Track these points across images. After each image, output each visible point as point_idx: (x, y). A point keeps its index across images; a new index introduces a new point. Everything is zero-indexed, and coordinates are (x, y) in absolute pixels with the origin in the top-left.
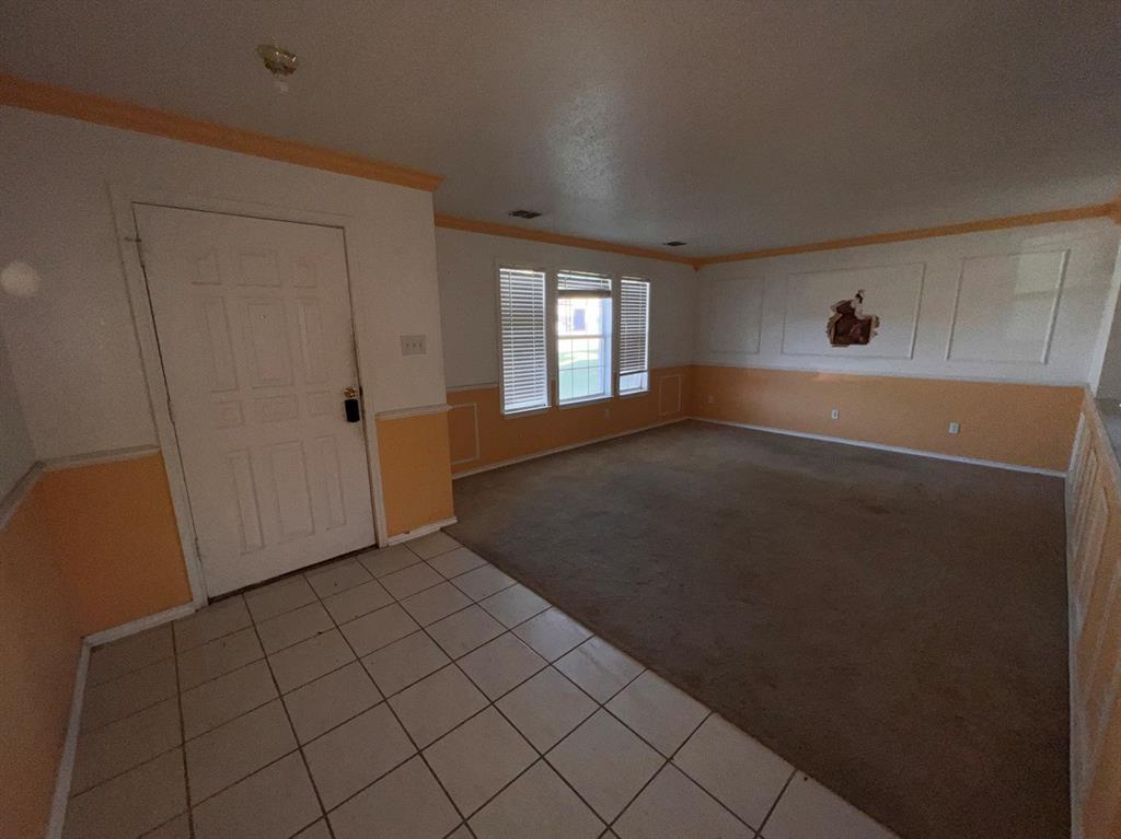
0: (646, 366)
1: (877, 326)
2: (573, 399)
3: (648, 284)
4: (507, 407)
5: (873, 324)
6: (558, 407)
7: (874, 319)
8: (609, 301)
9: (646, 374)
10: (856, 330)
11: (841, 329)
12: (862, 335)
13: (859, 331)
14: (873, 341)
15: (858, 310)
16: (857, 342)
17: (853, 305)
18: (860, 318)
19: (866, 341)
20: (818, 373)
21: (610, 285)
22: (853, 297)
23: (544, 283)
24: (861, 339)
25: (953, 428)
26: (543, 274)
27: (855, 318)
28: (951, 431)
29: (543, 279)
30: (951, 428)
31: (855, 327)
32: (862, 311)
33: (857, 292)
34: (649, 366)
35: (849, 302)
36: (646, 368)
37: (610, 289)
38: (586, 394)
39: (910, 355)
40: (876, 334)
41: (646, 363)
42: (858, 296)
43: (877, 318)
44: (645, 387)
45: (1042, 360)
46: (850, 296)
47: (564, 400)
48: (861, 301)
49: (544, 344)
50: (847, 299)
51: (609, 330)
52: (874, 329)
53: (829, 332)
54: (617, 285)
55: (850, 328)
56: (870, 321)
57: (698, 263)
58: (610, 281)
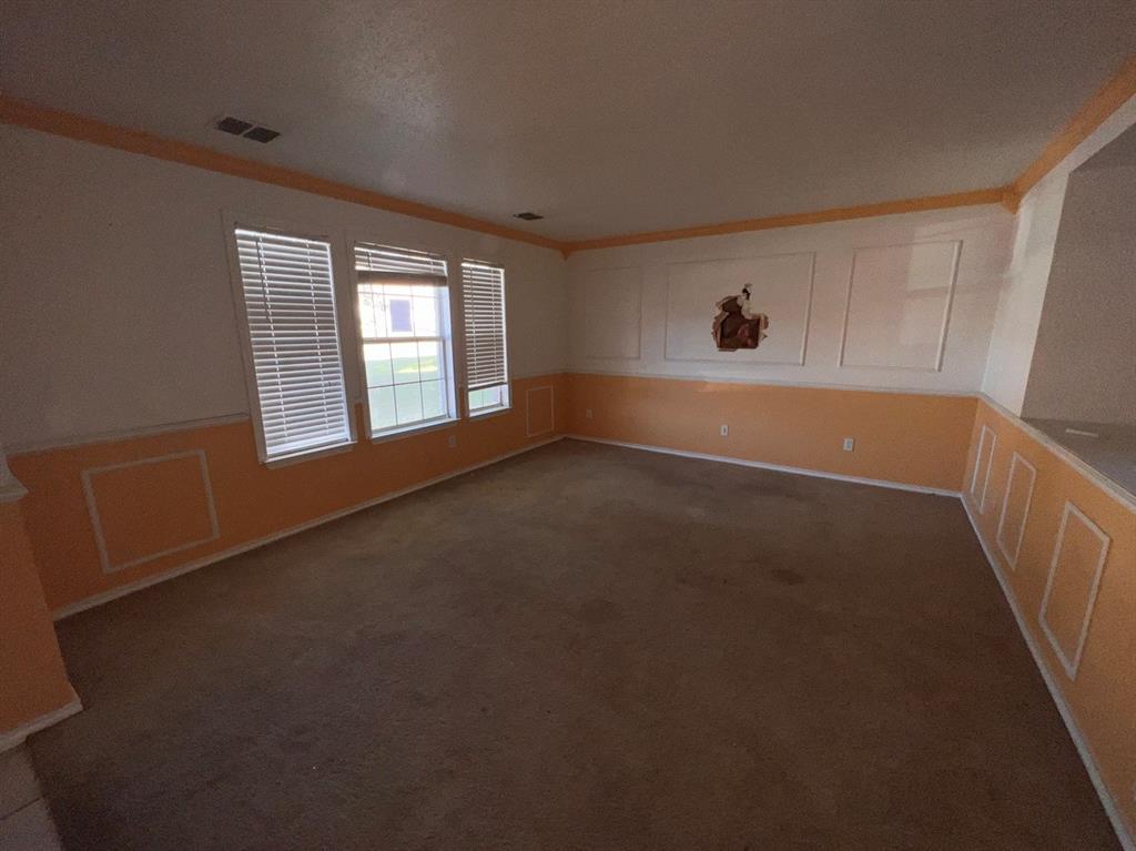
0: (506, 376)
1: (766, 326)
2: (398, 427)
3: (502, 271)
4: (270, 450)
5: (762, 324)
6: (370, 441)
7: (763, 318)
8: (445, 290)
9: (506, 387)
10: (744, 331)
11: (727, 330)
12: (750, 337)
13: (747, 333)
14: (762, 343)
15: (745, 308)
16: (745, 346)
17: (739, 302)
18: (748, 317)
19: (755, 345)
20: (706, 383)
21: (445, 268)
22: (740, 293)
23: (329, 260)
24: (749, 342)
25: (847, 444)
26: (327, 245)
27: (743, 317)
28: (845, 448)
29: (328, 253)
30: (846, 445)
31: (743, 327)
32: (751, 309)
33: (743, 287)
34: (509, 377)
35: (736, 298)
36: (506, 380)
37: (446, 274)
38: (420, 418)
39: (801, 361)
40: (766, 336)
41: (506, 372)
42: (745, 291)
43: (766, 318)
44: (506, 404)
45: (936, 368)
46: (736, 292)
47: (377, 431)
48: (748, 298)
49: (338, 350)
50: (733, 295)
51: (448, 331)
52: (763, 331)
53: (715, 334)
54: (456, 270)
55: (737, 329)
56: (758, 321)
57: (567, 248)
58: (444, 262)
